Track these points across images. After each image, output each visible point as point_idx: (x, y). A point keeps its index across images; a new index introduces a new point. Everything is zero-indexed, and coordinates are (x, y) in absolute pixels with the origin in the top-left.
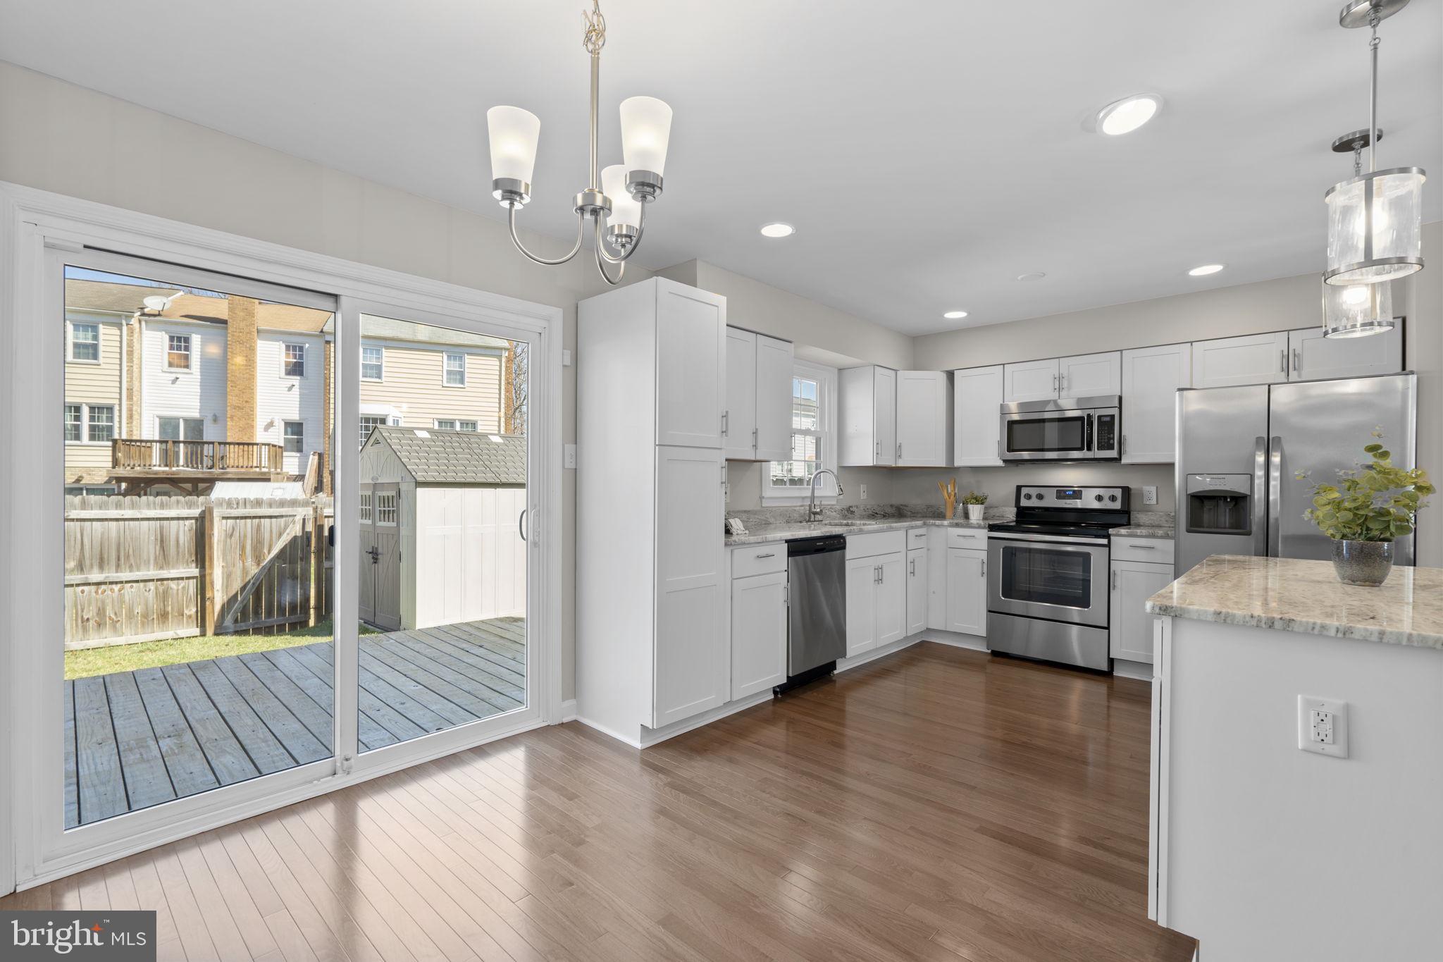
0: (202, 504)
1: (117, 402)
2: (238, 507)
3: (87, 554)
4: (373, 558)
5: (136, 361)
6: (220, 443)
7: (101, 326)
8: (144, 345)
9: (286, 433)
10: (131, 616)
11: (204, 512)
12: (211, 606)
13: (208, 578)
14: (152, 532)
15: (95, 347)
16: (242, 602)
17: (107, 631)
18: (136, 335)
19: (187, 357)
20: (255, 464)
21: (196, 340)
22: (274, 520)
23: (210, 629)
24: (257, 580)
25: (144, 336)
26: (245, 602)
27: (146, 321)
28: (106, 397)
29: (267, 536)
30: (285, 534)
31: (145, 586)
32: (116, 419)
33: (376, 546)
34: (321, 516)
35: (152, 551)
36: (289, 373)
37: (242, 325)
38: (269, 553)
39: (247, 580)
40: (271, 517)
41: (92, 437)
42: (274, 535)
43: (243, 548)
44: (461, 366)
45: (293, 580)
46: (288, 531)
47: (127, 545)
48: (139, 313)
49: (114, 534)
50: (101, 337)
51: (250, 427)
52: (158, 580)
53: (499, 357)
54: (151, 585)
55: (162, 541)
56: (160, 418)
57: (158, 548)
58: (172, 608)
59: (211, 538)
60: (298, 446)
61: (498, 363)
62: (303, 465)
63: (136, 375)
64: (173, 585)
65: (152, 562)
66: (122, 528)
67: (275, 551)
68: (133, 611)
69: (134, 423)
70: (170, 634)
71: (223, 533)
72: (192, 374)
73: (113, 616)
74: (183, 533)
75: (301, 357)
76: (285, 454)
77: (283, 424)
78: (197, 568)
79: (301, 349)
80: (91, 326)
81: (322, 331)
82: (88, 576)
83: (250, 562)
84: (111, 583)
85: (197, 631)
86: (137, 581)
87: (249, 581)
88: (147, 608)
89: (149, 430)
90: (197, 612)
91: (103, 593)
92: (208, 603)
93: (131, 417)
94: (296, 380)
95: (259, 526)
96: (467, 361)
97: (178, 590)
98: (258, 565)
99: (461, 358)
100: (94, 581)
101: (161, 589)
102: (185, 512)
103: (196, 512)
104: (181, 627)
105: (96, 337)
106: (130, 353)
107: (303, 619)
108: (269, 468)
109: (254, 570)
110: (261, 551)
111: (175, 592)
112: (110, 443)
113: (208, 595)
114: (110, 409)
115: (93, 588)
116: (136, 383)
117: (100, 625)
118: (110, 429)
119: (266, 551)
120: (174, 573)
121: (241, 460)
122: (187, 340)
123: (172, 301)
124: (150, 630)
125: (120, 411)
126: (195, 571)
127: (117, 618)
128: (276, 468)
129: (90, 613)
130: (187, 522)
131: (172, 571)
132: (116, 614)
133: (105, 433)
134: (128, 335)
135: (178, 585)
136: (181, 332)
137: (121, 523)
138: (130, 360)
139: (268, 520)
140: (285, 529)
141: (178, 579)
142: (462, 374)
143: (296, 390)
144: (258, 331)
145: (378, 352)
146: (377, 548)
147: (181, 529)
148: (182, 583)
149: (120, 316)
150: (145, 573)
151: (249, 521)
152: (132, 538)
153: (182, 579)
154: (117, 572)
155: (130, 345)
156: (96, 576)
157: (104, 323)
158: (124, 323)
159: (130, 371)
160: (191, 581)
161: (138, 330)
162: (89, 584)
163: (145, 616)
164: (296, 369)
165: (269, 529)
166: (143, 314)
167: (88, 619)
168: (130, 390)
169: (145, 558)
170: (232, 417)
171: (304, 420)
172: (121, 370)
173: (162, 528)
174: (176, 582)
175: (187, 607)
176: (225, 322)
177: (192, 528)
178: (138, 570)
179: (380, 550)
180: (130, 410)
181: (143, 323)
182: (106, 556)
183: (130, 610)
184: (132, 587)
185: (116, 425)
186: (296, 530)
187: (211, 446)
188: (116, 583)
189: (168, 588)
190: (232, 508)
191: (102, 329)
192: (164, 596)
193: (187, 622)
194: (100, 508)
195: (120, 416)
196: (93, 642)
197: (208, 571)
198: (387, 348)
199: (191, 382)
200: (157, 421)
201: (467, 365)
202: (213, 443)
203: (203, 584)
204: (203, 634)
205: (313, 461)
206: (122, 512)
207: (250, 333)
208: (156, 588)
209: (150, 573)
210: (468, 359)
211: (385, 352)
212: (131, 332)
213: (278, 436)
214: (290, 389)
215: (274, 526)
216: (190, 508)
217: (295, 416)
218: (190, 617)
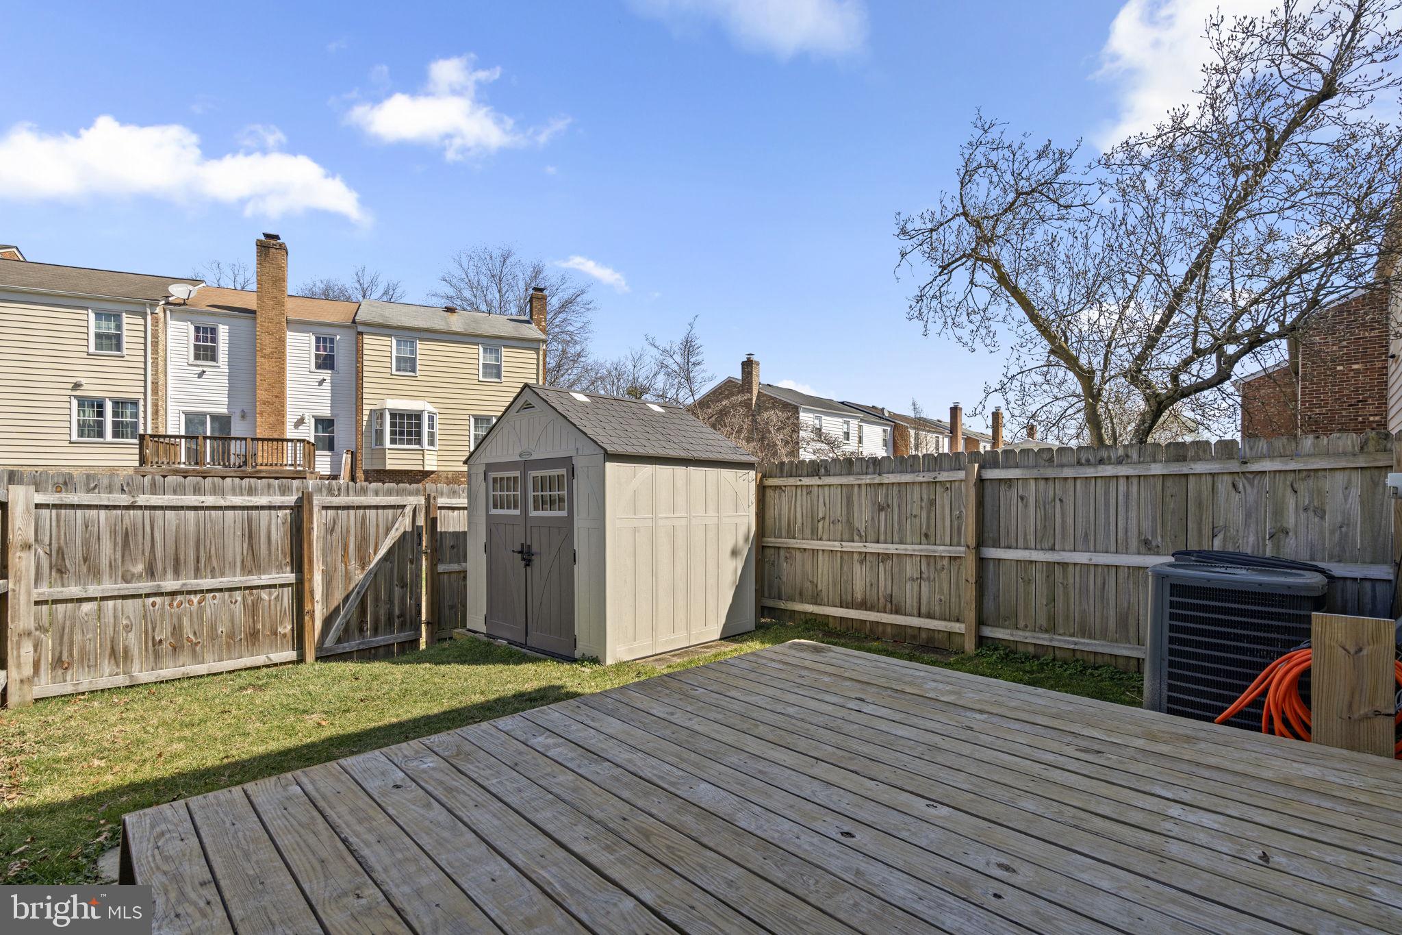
0: (298, 490)
1: (142, 396)
2: (339, 495)
3: (159, 554)
4: (523, 559)
5: (161, 353)
6: (253, 439)
7: (124, 315)
8: (169, 337)
9: (316, 430)
10: (213, 637)
11: (300, 499)
12: (311, 623)
13: (306, 586)
14: (239, 525)
15: (118, 338)
16: (345, 616)
17: (184, 657)
18: (161, 325)
19: (213, 349)
20: (290, 462)
21: (223, 332)
22: (380, 511)
23: (310, 655)
24: (362, 587)
25: (168, 326)
26: (348, 617)
27: (171, 311)
28: (131, 391)
29: (373, 531)
30: (394, 530)
31: (230, 596)
32: (141, 415)
33: (529, 543)
34: (435, 505)
35: (238, 550)
36: (318, 367)
37: (271, 314)
38: (375, 554)
39: (351, 589)
40: (377, 507)
41: (116, 434)
42: (381, 531)
43: (345, 547)
44: (497, 359)
45: (402, 587)
46: (396, 526)
47: (208, 542)
48: (163, 302)
49: (191, 528)
50: (125, 327)
51: (281, 423)
52: (246, 588)
53: (537, 350)
54: (238, 596)
55: (250, 535)
56: (186, 414)
57: (246, 546)
58: (263, 626)
59: (310, 534)
60: (330, 445)
61: (535, 356)
62: (336, 464)
63: (161, 368)
64: (264, 595)
65: (239, 564)
66: (202, 520)
67: (382, 551)
68: (216, 630)
69: (160, 419)
70: (261, 659)
71: (323, 527)
72: (219, 367)
73: (192, 637)
74: (276, 527)
75: (332, 349)
76: (317, 453)
77: (313, 421)
78: (292, 572)
79: (332, 341)
80: (114, 315)
81: (354, 322)
82: (162, 583)
83: (353, 564)
84: (189, 593)
85: (292, 655)
86: (220, 590)
87: (353, 590)
88: (233, 626)
89: (175, 425)
90: (293, 630)
91: (178, 606)
92: (307, 618)
93: (156, 413)
94: (326, 374)
95: (364, 518)
96: (503, 354)
97: (270, 601)
98: (363, 568)
99: (497, 351)
100: (169, 589)
101: (250, 600)
102: (278, 500)
103: (291, 499)
104: (274, 649)
105: (119, 327)
106: (155, 344)
107: (414, 638)
108: (304, 467)
109: (359, 576)
110: (366, 550)
111: (266, 604)
112: (136, 441)
113: (307, 608)
114: (135, 403)
115: (167, 599)
116: (161, 376)
117: (175, 649)
118: (135, 426)
119: (371, 551)
120: (265, 579)
121: (275, 459)
122: (214, 331)
123: (199, 289)
124: (237, 655)
125: (145, 406)
126: (290, 577)
127: (196, 638)
128: (309, 468)
129: (163, 633)
130: (281, 513)
131: (263, 577)
132: (195, 634)
133: (129, 430)
134: (152, 325)
135: (270, 594)
136: (207, 322)
137: (201, 513)
138: (155, 351)
139: (373, 512)
140: (394, 523)
141: (270, 587)
142: (498, 368)
143: (327, 384)
144: (288, 322)
145: (413, 343)
146: (529, 546)
147: (274, 521)
148: (275, 592)
149: (145, 304)
150: (231, 579)
151: (352, 512)
152: (214, 533)
153: (274, 586)
154: (196, 578)
155: (155, 336)
156: (170, 584)
157: (127, 312)
158: (149, 311)
159: (155, 363)
160: (286, 589)
161: (162, 320)
162: (162, 594)
163: (231, 635)
164: (325, 362)
165: (375, 523)
166: (167, 303)
167: (161, 641)
168: (155, 383)
169: (231, 559)
170: (261, 413)
171: (336, 416)
172: (145, 363)
173: (250, 520)
174: (267, 590)
175: (281, 623)
176: (254, 312)
177: (286, 520)
178: (223, 574)
179: (535, 549)
180: (155, 405)
181: (168, 312)
182: (182, 557)
183: (213, 627)
184: (214, 597)
185: (141, 421)
186: (404, 524)
187: (244, 442)
188: (195, 592)
189: (259, 599)
190: (333, 495)
191: (125, 319)
192: (253, 609)
193: (282, 643)
194: (175, 493)
195: (145, 412)
196: (167, 673)
197: (306, 576)
198: (421, 339)
199: (218, 377)
200: (183, 417)
201: (503, 359)
202: (245, 439)
203: (300, 592)
204: (301, 660)
205: (346, 459)
206: (202, 498)
207: (280, 323)
208: (244, 599)
209: (236, 579)
210: (504, 352)
211: (419, 345)
212: (156, 322)
213: (309, 432)
214: (321, 383)
215: (380, 520)
216: (283, 494)
217: (326, 412)
218: (285, 635)
